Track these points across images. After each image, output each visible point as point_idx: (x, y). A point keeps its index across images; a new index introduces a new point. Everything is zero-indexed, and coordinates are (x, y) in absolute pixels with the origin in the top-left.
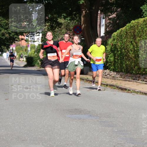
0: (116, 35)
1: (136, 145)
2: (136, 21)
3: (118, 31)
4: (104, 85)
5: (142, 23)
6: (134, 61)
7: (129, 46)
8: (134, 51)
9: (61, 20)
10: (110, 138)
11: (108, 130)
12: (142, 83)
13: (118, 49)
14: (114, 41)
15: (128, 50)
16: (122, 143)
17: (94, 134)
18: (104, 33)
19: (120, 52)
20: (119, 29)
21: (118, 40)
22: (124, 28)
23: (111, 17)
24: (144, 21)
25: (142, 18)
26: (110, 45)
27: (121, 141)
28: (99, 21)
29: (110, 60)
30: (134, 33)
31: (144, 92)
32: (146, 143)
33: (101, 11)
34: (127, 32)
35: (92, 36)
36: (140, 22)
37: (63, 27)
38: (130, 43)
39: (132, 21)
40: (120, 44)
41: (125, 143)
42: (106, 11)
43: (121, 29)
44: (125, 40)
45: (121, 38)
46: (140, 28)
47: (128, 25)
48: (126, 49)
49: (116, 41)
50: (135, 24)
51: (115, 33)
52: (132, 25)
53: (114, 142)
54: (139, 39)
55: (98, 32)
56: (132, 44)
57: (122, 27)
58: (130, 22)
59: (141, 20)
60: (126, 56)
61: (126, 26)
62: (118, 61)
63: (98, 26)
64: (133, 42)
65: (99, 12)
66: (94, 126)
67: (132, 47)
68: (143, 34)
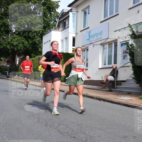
9: (2, 58)
18: (18, 63)
23: (21, 57)
24: (32, 59)
25: (31, 58)
28: (16, 59)
33: (17, 56)
37: (3, 61)
42: (19, 56)
55: (16, 63)
63: (16, 61)
65: (16, 56)
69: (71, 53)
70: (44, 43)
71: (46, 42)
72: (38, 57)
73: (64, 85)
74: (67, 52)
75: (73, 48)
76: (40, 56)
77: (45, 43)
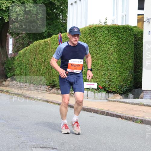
0: (22, 53)
1: (37, 144)
2: (38, 42)
3: (23, 49)
4: (12, 93)
5: (43, 43)
6: (37, 74)
7: (33, 62)
8: (37, 66)
10: (15, 138)
11: (14, 131)
12: (43, 92)
13: (23, 64)
14: (20, 57)
15: (31, 65)
16: (26, 142)
17: (2, 135)
18: (12, 51)
19: (25, 67)
20: (24, 48)
21: (24, 57)
22: (28, 47)
24: (45, 42)
25: (42, 39)
26: (17, 61)
27: (25, 141)
29: (17, 73)
30: (36, 51)
31: (44, 100)
32: (45, 141)
33: (10, 33)
34: (30, 51)
35: (1, 53)
36: (41, 43)
38: (34, 60)
39: (34, 41)
40: (25, 60)
41: (28, 142)
43: (26, 48)
44: (29, 57)
45: (26, 55)
46: (41, 47)
47: (31, 45)
48: (30, 64)
49: (21, 58)
50: (37, 44)
51: (21, 51)
52: (35, 45)
53: (19, 141)
54: (41, 56)
55: (7, 51)
56: (35, 60)
57: (27, 47)
58: (33, 43)
59: (42, 41)
60: (30, 70)
61: (30, 46)
62: (24, 74)
64: (35, 59)
65: (8, 34)
66: (2, 128)
67: (35, 63)
68: (44, 53)
69: (134, 26)
70: (72, 4)
71: (76, 2)
72: (57, 35)
73: (118, 101)
74: (124, 24)
75: (138, 15)
76: (62, 35)
77: (74, 4)
